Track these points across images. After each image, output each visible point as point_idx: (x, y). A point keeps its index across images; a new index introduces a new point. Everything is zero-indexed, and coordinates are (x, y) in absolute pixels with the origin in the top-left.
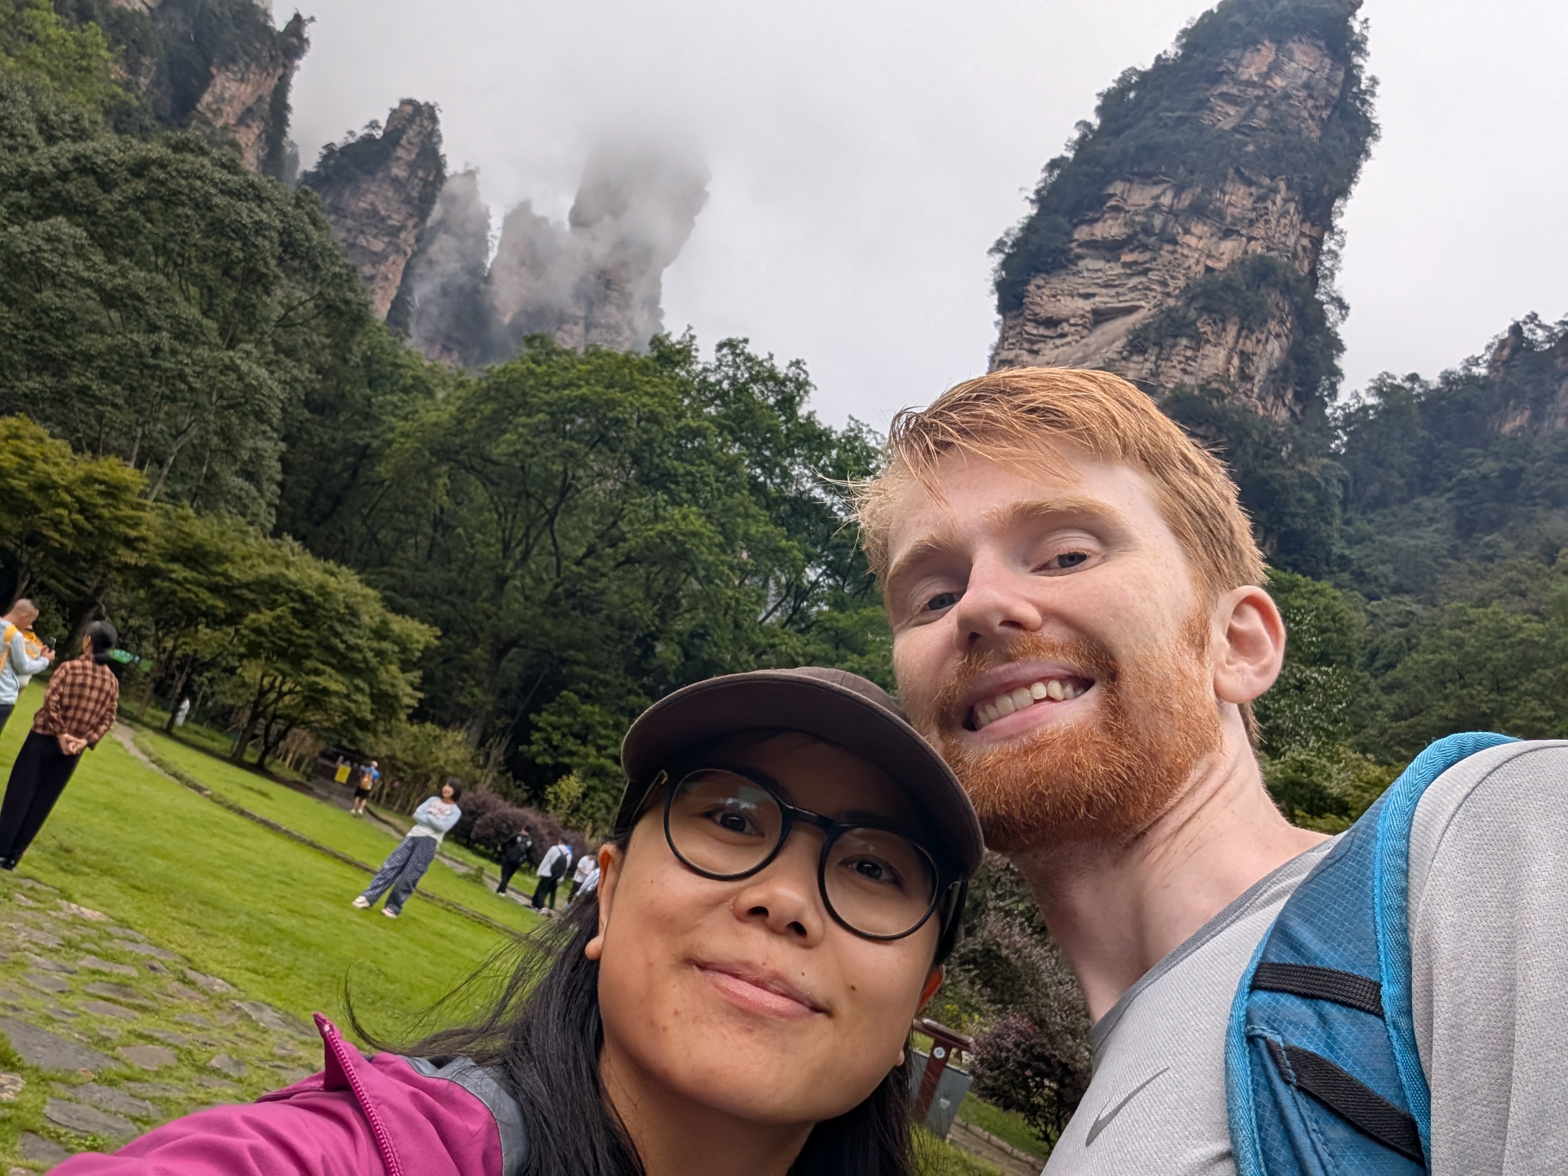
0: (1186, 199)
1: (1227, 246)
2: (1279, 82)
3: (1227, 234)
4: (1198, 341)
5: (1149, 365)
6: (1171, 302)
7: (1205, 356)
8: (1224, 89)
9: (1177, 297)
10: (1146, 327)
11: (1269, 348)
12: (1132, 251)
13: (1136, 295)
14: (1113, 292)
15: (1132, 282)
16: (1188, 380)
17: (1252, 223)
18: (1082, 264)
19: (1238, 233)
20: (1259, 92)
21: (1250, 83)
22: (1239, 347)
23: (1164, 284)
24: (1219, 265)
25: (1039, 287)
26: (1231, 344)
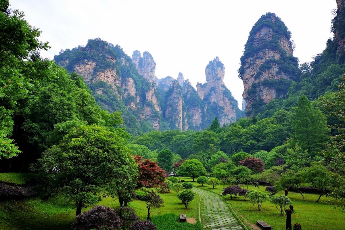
0: (254, 57)
2: (262, 36)
4: (263, 75)
5: (258, 80)
8: (255, 41)
9: (259, 70)
10: (256, 76)
11: (275, 70)
12: (251, 67)
13: (254, 72)
14: (251, 72)
15: (253, 70)
16: (263, 80)
17: (265, 56)
18: (247, 71)
19: (263, 58)
20: (259, 39)
21: (257, 38)
23: (256, 69)
24: (263, 63)
25: (244, 76)
26: (268, 73)
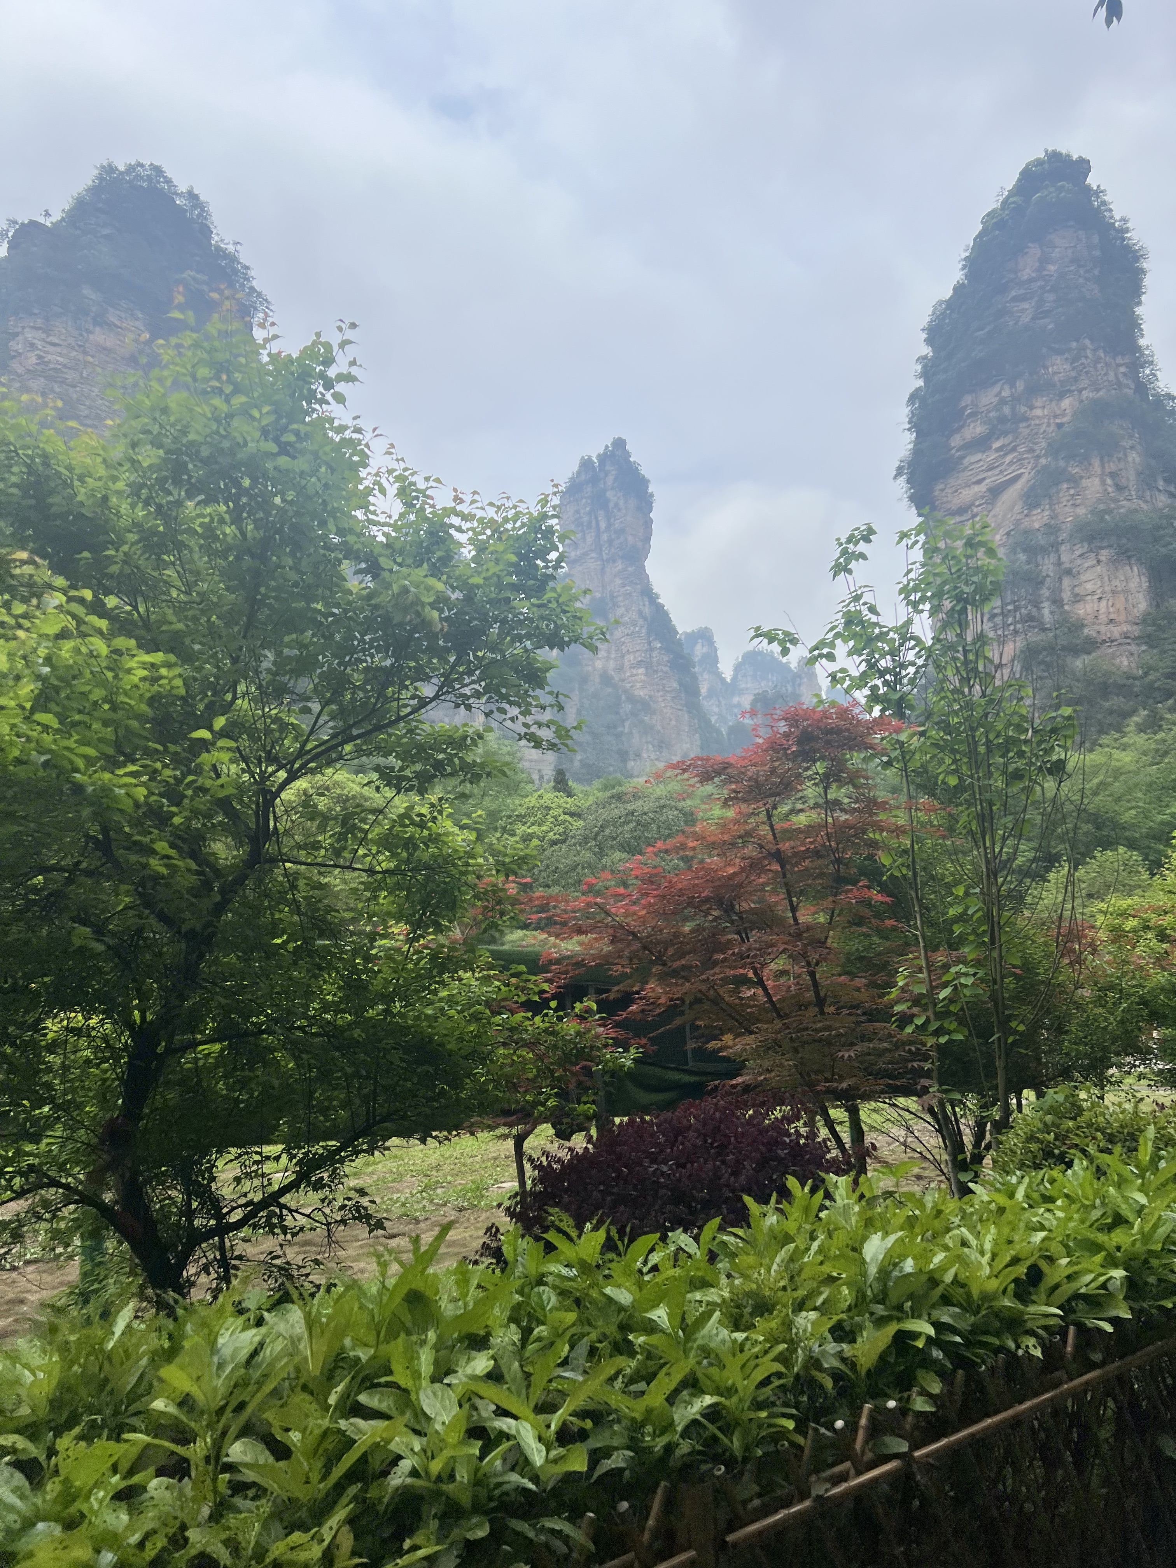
0: (1020, 385)
1: (1066, 403)
2: (1052, 268)
3: (1062, 396)
4: (1074, 481)
5: (1047, 513)
6: (1043, 461)
7: (1086, 488)
8: (1013, 293)
9: (1045, 455)
10: (1032, 488)
11: (1130, 459)
12: (998, 439)
13: (1014, 467)
14: (997, 471)
15: (1008, 459)
16: (1081, 511)
17: (1076, 380)
18: (966, 462)
19: (1069, 391)
20: (1039, 283)
21: (1031, 280)
22: (1107, 470)
23: (1032, 450)
24: (1065, 420)
25: (942, 490)
26: (1099, 471)
